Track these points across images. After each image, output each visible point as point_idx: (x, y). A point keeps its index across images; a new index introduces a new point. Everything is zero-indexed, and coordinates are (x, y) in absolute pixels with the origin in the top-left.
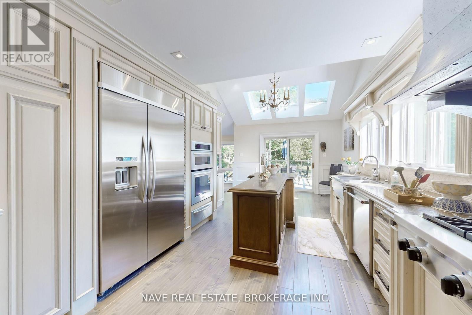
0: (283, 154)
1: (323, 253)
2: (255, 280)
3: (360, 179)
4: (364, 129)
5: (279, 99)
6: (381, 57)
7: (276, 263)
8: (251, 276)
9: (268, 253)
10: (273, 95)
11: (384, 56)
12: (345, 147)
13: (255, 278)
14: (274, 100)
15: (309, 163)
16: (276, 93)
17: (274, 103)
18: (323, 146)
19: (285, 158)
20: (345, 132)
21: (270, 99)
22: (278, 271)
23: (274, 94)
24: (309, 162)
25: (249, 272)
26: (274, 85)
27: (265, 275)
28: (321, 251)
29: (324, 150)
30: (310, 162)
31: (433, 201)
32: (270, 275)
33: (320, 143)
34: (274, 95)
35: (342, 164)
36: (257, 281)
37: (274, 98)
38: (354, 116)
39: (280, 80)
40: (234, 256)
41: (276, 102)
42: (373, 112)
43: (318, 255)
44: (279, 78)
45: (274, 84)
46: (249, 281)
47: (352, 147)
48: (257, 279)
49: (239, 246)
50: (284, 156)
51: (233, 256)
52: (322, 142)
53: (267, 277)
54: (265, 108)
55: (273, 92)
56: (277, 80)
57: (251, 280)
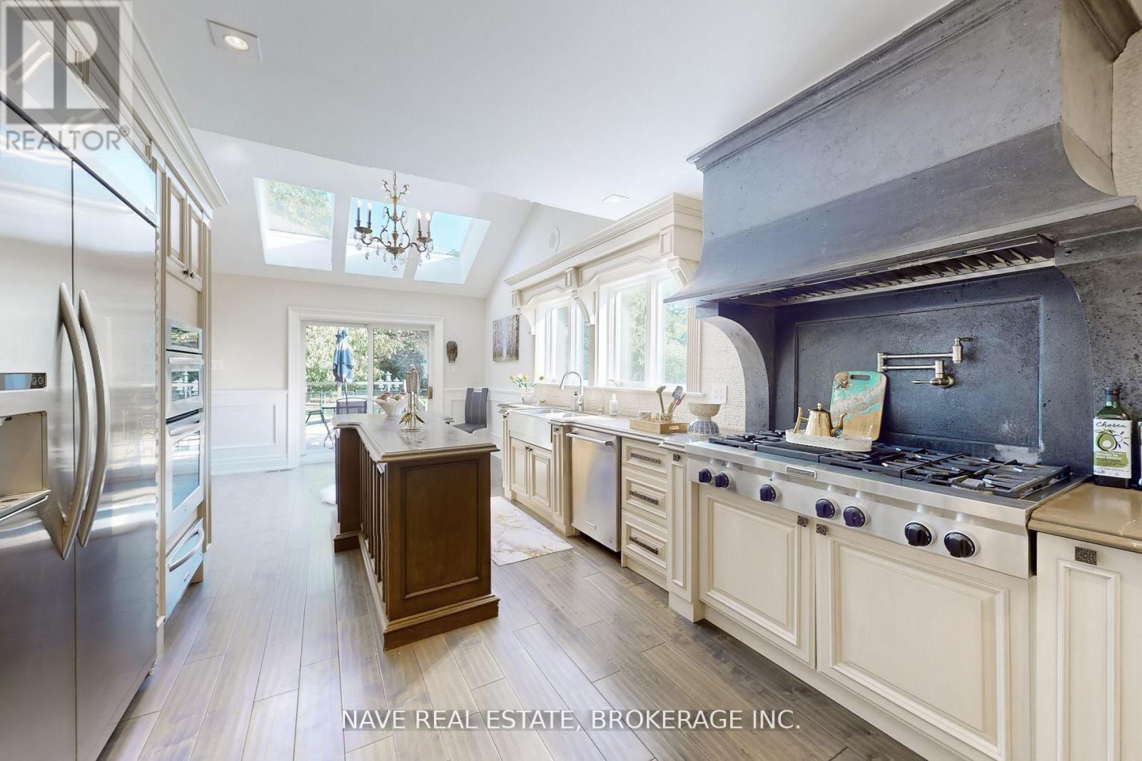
0: (337, 366)
1: (535, 551)
2: (466, 645)
3: (550, 412)
4: (541, 324)
5: (407, 234)
6: (609, 222)
7: (490, 593)
8: (452, 644)
9: (476, 578)
10: (392, 222)
11: (615, 222)
12: (497, 355)
13: (463, 642)
14: (395, 236)
15: (383, 389)
16: (401, 220)
17: (395, 243)
18: (452, 351)
19: (344, 376)
20: (497, 324)
21: (384, 230)
22: (497, 608)
23: (395, 219)
24: (383, 387)
25: (441, 639)
26: (395, 198)
27: (476, 627)
28: (530, 551)
29: (454, 360)
30: (385, 385)
31: (686, 427)
32: (485, 623)
33: (447, 342)
34: (395, 223)
35: (489, 388)
36: (471, 643)
37: (393, 229)
38: (532, 299)
39: (407, 192)
40: (393, 622)
41: (398, 242)
42: (575, 299)
43: (531, 557)
44: (405, 186)
45: (393, 195)
46: (455, 652)
47: (515, 354)
48: (466, 641)
49: (407, 593)
50: (339, 372)
51: (389, 624)
52: (449, 342)
53: (482, 628)
54: (371, 250)
55: (391, 214)
56: (400, 189)
57: (458, 648)
